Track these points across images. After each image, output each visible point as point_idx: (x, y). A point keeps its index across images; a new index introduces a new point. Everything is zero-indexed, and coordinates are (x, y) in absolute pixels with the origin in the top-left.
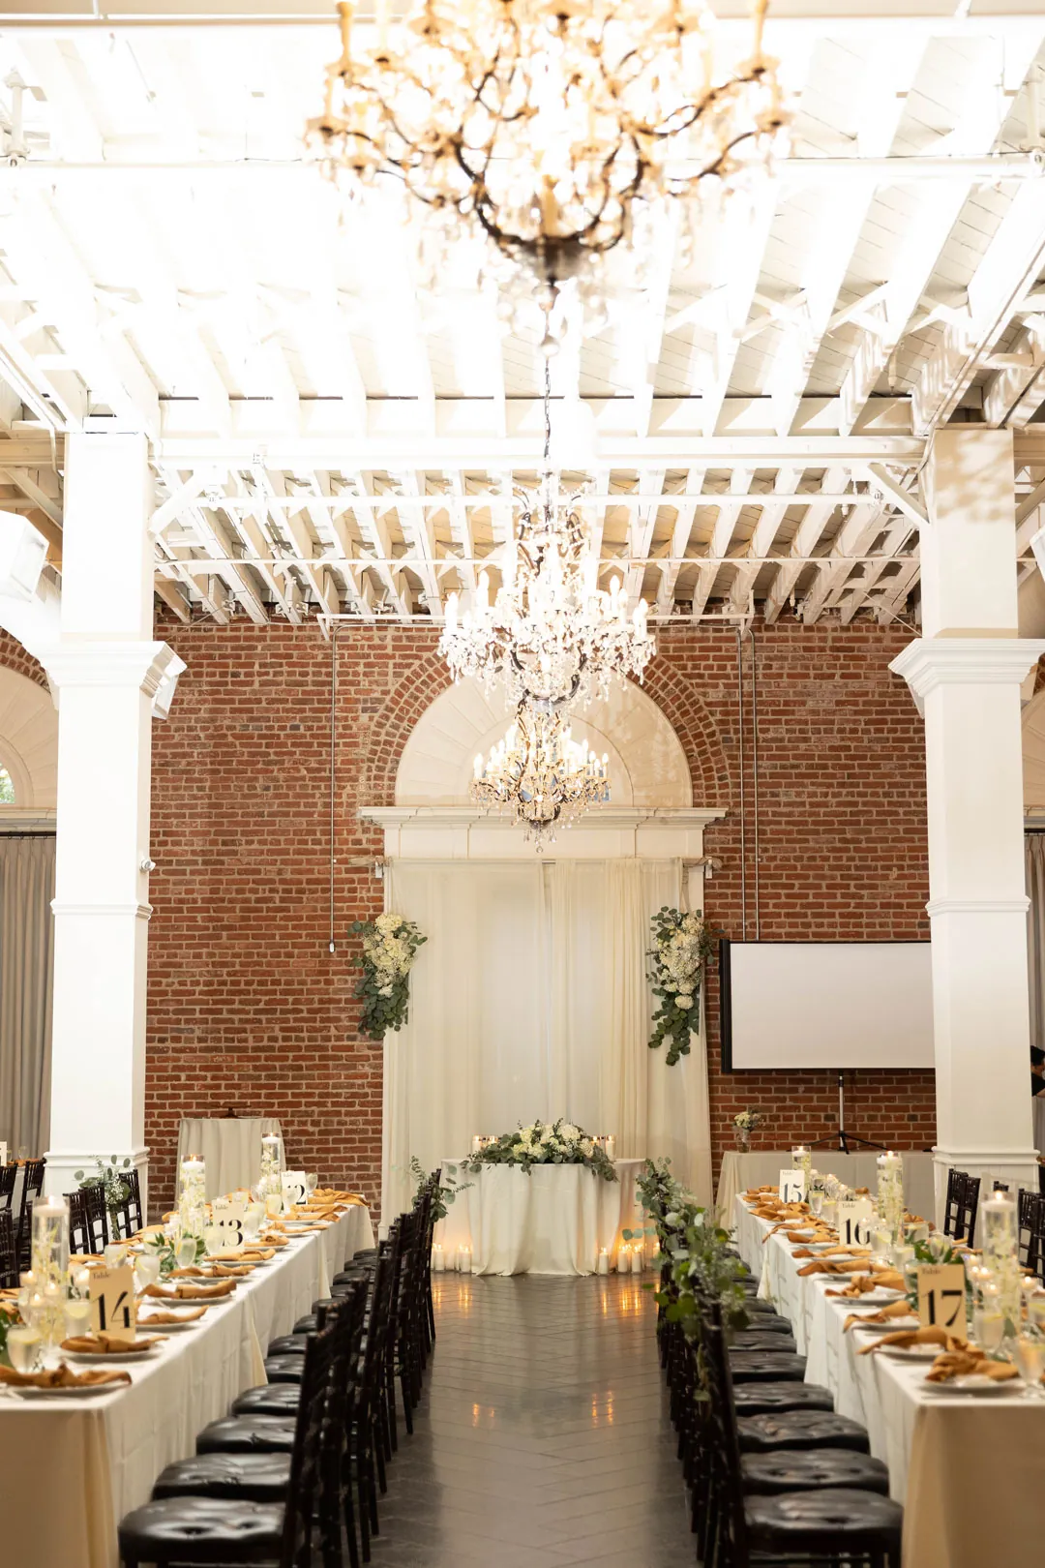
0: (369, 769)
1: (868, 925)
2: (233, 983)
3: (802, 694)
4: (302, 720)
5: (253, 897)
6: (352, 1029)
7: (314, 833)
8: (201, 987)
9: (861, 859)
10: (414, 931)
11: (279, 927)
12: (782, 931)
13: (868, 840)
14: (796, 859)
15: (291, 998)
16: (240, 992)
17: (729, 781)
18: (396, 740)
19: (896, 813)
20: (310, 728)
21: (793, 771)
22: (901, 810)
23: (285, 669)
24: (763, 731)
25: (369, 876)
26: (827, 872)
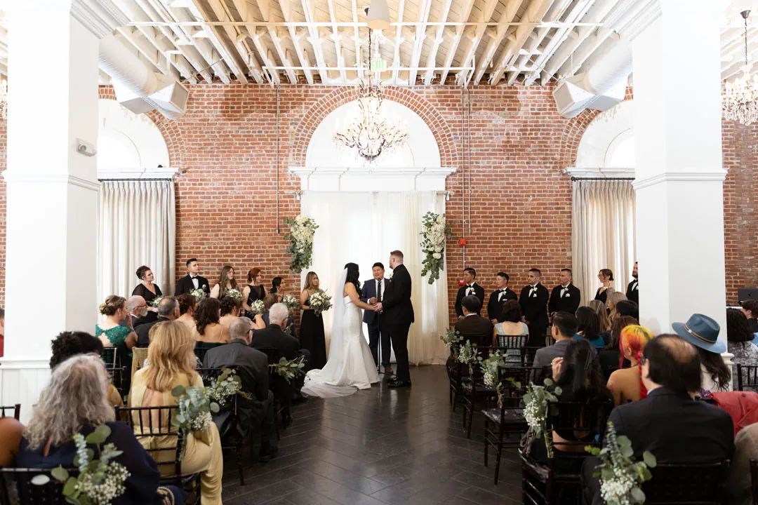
0: (294, 151)
1: (519, 222)
2: (233, 247)
3: (490, 117)
4: (264, 128)
5: (242, 209)
6: (287, 268)
7: (269, 179)
8: (218, 250)
9: (516, 192)
10: (313, 223)
11: (253, 222)
12: (480, 224)
13: (519, 184)
14: (487, 192)
15: (259, 254)
16: (236, 252)
17: (457, 156)
18: (306, 137)
19: (532, 171)
20: (267, 132)
21: (486, 152)
22: (534, 170)
23: (255, 105)
24: (472, 134)
25: (294, 199)
26: (501, 198)
